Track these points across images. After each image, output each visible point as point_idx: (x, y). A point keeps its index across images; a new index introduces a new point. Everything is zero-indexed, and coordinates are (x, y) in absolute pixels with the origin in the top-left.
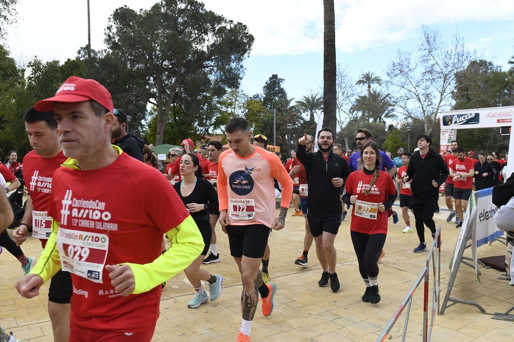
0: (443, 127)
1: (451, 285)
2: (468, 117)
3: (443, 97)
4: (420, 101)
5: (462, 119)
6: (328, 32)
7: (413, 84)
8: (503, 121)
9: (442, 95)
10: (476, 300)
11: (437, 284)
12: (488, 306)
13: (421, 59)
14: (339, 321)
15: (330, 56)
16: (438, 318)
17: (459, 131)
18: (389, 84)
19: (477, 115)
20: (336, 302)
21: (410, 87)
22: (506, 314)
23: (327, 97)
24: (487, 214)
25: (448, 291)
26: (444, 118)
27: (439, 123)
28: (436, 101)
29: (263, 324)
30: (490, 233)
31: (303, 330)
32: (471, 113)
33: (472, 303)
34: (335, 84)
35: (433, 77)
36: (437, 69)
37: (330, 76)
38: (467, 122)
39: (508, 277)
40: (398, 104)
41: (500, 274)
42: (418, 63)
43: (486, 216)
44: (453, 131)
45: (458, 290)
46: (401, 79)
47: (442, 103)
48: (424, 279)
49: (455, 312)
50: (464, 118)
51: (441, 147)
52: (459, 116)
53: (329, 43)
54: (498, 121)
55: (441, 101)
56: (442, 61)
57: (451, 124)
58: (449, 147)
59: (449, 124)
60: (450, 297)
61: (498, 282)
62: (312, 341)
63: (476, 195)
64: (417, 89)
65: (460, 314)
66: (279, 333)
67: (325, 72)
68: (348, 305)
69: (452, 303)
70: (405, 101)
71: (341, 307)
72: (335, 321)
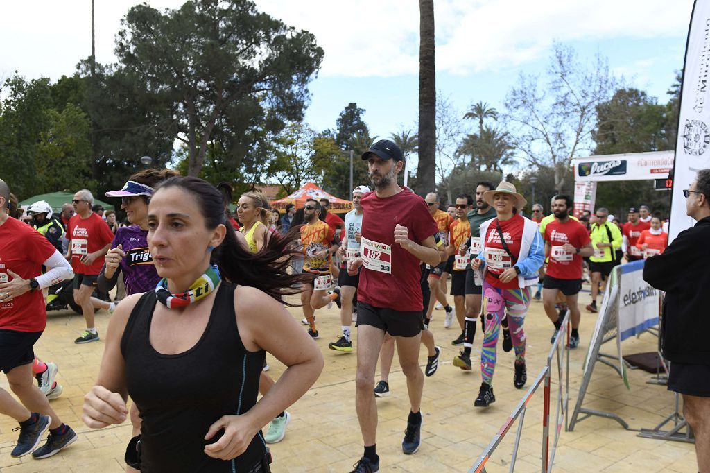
0: (578, 179)
1: (583, 392)
2: (612, 165)
3: (580, 137)
4: (548, 142)
5: (603, 167)
6: (425, 46)
7: (539, 118)
8: (659, 171)
9: (578, 135)
10: (616, 411)
11: (564, 390)
12: (633, 419)
13: (551, 85)
14: (432, 441)
15: (428, 79)
16: (565, 436)
17: (600, 184)
18: (508, 118)
19: (624, 163)
20: (428, 414)
21: (536, 124)
22: (656, 430)
23: (423, 135)
24: (634, 296)
25: (579, 399)
26: (580, 166)
27: (573, 173)
28: (570, 143)
29: (330, 446)
30: (639, 321)
31: (383, 453)
32: (616, 159)
33: (611, 415)
34: (434, 119)
35: (567, 110)
36: (572, 99)
37: (427, 106)
38: (611, 172)
39: (660, 381)
40: (520, 146)
41: (649, 377)
43: (632, 299)
44: (592, 184)
45: (593, 398)
46: (523, 112)
47: (579, 146)
48: (543, 382)
49: (588, 427)
52: (600, 164)
53: (427, 61)
54: (652, 171)
55: (577, 143)
56: (579, 89)
57: (590, 174)
58: (586, 206)
59: (587, 173)
60: (582, 407)
61: (646, 387)
62: (395, 468)
63: (619, 270)
64: (545, 126)
65: (595, 430)
66: (350, 458)
67: (421, 100)
68: (445, 419)
69: (585, 415)
70: (528, 142)
71: (435, 422)
72: (427, 440)
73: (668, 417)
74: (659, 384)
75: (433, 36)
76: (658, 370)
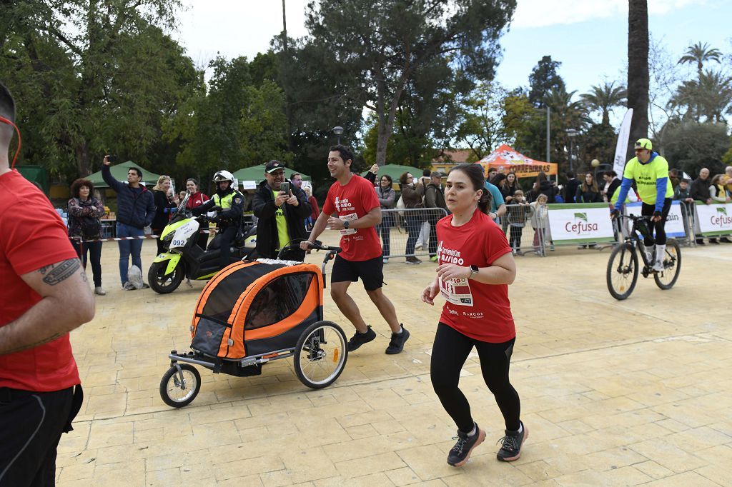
14: (666, 424)
15: (639, 20)
20: (659, 395)
23: (633, 85)
29: (549, 420)
31: (610, 433)
34: (646, 64)
37: (638, 51)
62: (625, 450)
66: (573, 435)
67: (630, 46)
68: (679, 401)
71: (667, 403)
72: (659, 423)
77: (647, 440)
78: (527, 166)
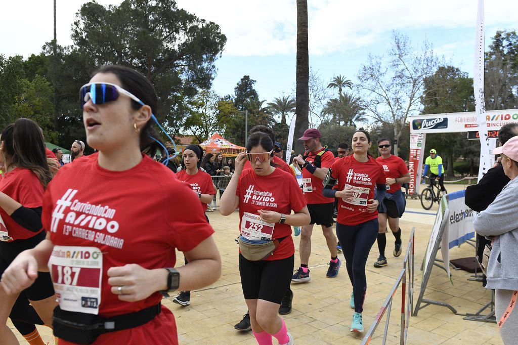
0: (412, 131)
1: (423, 287)
2: (437, 121)
3: (412, 101)
4: (390, 105)
5: (431, 123)
6: (301, 34)
7: (383, 88)
8: (471, 126)
9: (411, 99)
10: (448, 301)
12: (460, 306)
13: (391, 64)
14: (314, 324)
15: (303, 58)
16: (412, 320)
17: (428, 135)
18: (360, 87)
19: (446, 120)
20: (311, 304)
21: (381, 91)
22: (477, 315)
23: (299, 99)
24: (457, 217)
25: (421, 292)
26: (414, 122)
27: (409, 127)
28: (405, 105)
30: (461, 235)
32: (440, 117)
33: (445, 304)
34: (307, 86)
35: (403, 82)
36: (407, 73)
37: (302, 78)
38: (436, 127)
39: (477, 278)
40: (369, 108)
41: (469, 275)
42: (389, 68)
43: (456, 218)
44: (422, 135)
45: (431, 291)
46: (371, 83)
47: (412, 108)
49: (428, 313)
50: (433, 122)
51: (411, 150)
52: (428, 120)
53: (302, 45)
54: (466, 126)
55: (410, 106)
56: (412, 66)
57: (421, 128)
58: (418, 151)
59: (419, 128)
60: (423, 298)
61: (468, 283)
63: (447, 197)
64: (387, 93)
65: (433, 315)
67: (297, 74)
68: (323, 308)
69: (426, 304)
70: (375, 105)
71: (316, 310)
72: (310, 324)
73: (486, 305)
74: (477, 280)
75: (307, 27)
76: (476, 271)
77: (302, 336)
78: (232, 149)
